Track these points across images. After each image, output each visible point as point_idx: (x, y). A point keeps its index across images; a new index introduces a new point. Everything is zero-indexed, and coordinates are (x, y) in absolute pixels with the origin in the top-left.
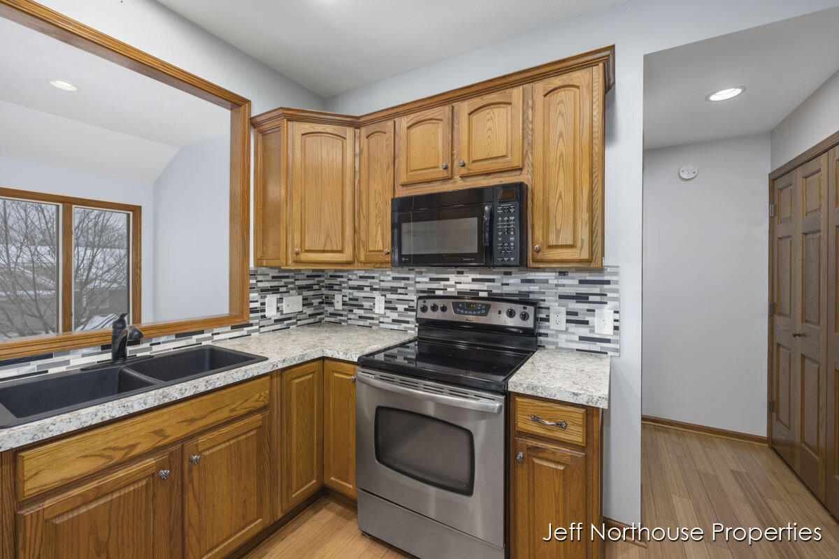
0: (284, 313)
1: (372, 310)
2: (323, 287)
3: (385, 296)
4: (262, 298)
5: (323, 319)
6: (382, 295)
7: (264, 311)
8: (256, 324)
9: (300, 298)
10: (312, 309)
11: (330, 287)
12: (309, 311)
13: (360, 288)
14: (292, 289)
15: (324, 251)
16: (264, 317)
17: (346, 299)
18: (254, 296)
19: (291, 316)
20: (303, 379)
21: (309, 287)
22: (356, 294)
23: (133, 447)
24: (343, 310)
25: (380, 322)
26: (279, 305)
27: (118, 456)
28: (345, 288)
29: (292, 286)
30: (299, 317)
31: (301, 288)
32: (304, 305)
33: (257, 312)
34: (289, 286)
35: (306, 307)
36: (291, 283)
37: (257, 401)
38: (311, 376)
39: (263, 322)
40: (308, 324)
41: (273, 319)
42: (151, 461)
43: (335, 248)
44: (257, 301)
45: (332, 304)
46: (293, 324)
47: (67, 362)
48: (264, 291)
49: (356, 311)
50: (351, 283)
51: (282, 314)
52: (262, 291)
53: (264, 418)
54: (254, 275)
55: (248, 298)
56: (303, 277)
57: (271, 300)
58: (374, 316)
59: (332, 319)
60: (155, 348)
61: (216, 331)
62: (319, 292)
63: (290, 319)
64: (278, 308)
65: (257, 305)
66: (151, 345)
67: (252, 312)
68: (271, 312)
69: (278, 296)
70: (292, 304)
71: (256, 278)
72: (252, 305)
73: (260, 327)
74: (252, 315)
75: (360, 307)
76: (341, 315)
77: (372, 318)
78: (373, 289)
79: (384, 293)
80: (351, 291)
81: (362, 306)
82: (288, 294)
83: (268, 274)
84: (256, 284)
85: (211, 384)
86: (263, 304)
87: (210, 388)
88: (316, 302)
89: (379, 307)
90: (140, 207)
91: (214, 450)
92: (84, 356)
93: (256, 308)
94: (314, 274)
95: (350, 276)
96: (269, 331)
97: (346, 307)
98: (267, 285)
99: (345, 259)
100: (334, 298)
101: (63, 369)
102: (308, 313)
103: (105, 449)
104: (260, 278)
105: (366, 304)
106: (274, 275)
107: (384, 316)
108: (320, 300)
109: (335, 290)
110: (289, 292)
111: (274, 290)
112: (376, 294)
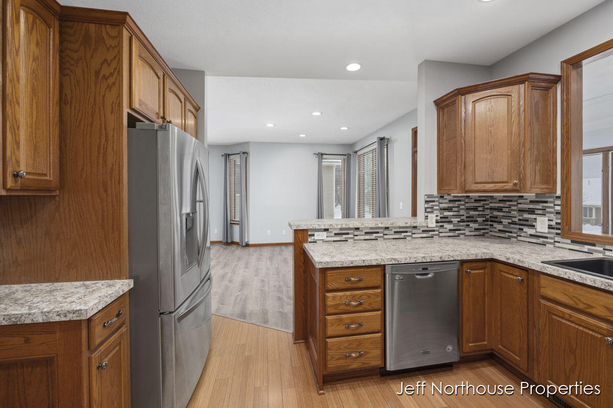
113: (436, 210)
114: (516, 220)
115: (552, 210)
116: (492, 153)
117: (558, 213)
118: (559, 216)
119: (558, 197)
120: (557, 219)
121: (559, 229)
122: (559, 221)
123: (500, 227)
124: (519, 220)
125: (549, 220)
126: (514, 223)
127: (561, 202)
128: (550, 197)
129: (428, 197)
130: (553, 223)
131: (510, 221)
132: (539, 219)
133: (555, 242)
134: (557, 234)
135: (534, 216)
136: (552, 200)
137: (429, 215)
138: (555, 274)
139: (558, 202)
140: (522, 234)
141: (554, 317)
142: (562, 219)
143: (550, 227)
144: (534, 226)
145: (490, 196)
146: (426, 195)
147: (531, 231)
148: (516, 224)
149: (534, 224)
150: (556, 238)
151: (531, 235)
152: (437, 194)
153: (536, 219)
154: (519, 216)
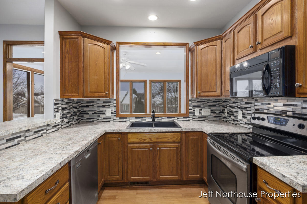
0: (202, 114)
1: (237, 117)
2: (221, 106)
3: (242, 111)
4: (194, 109)
5: (221, 119)
6: (241, 111)
7: (194, 113)
8: (192, 117)
9: (210, 110)
10: (216, 114)
11: (223, 106)
12: (214, 115)
13: (233, 107)
14: (206, 106)
15: (209, 92)
16: (194, 115)
17: (229, 111)
18: (190, 108)
19: (206, 116)
20: (194, 137)
21: (214, 106)
22: (232, 110)
23: (145, 140)
24: (228, 116)
25: (240, 123)
26: (200, 112)
27: (142, 141)
28: (228, 107)
29: (206, 105)
30: (209, 117)
31: (209, 106)
32: (211, 113)
33: (192, 113)
34: (205, 105)
35: (212, 113)
36: (205, 104)
37: (176, 139)
38: (197, 137)
39: (194, 117)
40: (213, 120)
41: (198, 116)
42: (149, 145)
43: (213, 91)
44: (192, 110)
45: (224, 113)
46: (206, 119)
47: (145, 120)
48: (195, 106)
49: (232, 117)
50: (230, 105)
51: (202, 115)
52: (193, 106)
53: (178, 145)
54: (191, 101)
55: (189, 108)
56: (211, 102)
57: (197, 110)
58: (238, 120)
59: (224, 120)
60: (163, 120)
61: (178, 118)
62: (219, 108)
63: (205, 117)
64: (200, 113)
65: (192, 111)
66: (162, 119)
67: (190, 113)
68: (197, 114)
69: (200, 108)
70: (206, 112)
71: (191, 102)
72: (190, 111)
73: (193, 118)
74: (190, 114)
75: (233, 115)
76: (227, 118)
77: (237, 121)
78: (238, 108)
79: (242, 110)
80: (230, 108)
81: (234, 115)
82: (204, 108)
83: (196, 101)
84: (192, 104)
85: (162, 130)
86: (194, 111)
87: (162, 131)
88: (217, 112)
89: (240, 117)
90: (181, 80)
91: (164, 149)
92: (148, 119)
93: (192, 112)
94: (216, 100)
95: (230, 102)
96: (197, 120)
97: (228, 115)
98: (196, 104)
99: (217, 95)
100: (224, 111)
101: (145, 121)
102: (213, 116)
103: (140, 138)
104: (193, 102)
105: (235, 114)
106: (198, 101)
107: (242, 120)
108: (220, 111)
109: (225, 107)
110: (205, 107)
111: (199, 106)
112: (239, 110)
113: (60, 110)
114: (96, 112)
115: (112, 105)
116: (97, 76)
117: (114, 107)
118: (115, 108)
119: (115, 100)
120: (114, 109)
121: (115, 114)
122: (115, 110)
123: (88, 116)
124: (98, 111)
125: (111, 110)
126: (95, 113)
127: (116, 102)
128: (112, 100)
129: (56, 101)
130: (113, 111)
131: (93, 113)
132: (108, 110)
133: (114, 119)
134: (114, 116)
135: (105, 109)
136: (112, 101)
137: (57, 114)
138: (135, 132)
139: (115, 102)
140: (100, 118)
141: (133, 149)
142: (116, 109)
143: (112, 113)
144: (105, 114)
145: (81, 100)
146: (55, 99)
147: (104, 116)
148: (97, 114)
149: (105, 112)
150: (114, 118)
151: (104, 118)
152: (60, 98)
153: (106, 110)
154: (98, 109)
